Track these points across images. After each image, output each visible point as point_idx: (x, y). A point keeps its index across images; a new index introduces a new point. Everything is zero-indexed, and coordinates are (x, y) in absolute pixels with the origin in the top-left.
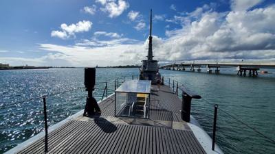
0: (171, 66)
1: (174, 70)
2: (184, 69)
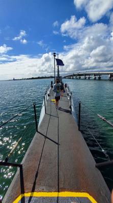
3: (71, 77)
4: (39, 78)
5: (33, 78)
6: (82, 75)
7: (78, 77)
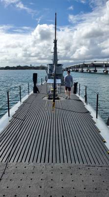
0: (79, 67)
1: (82, 72)
2: (95, 71)
3: (78, 68)
4: (19, 68)
5: (7, 68)
6: (100, 66)
7: (92, 69)
